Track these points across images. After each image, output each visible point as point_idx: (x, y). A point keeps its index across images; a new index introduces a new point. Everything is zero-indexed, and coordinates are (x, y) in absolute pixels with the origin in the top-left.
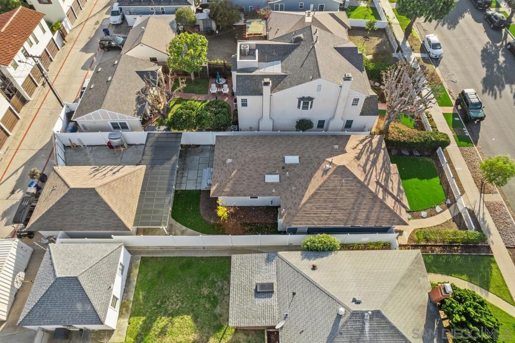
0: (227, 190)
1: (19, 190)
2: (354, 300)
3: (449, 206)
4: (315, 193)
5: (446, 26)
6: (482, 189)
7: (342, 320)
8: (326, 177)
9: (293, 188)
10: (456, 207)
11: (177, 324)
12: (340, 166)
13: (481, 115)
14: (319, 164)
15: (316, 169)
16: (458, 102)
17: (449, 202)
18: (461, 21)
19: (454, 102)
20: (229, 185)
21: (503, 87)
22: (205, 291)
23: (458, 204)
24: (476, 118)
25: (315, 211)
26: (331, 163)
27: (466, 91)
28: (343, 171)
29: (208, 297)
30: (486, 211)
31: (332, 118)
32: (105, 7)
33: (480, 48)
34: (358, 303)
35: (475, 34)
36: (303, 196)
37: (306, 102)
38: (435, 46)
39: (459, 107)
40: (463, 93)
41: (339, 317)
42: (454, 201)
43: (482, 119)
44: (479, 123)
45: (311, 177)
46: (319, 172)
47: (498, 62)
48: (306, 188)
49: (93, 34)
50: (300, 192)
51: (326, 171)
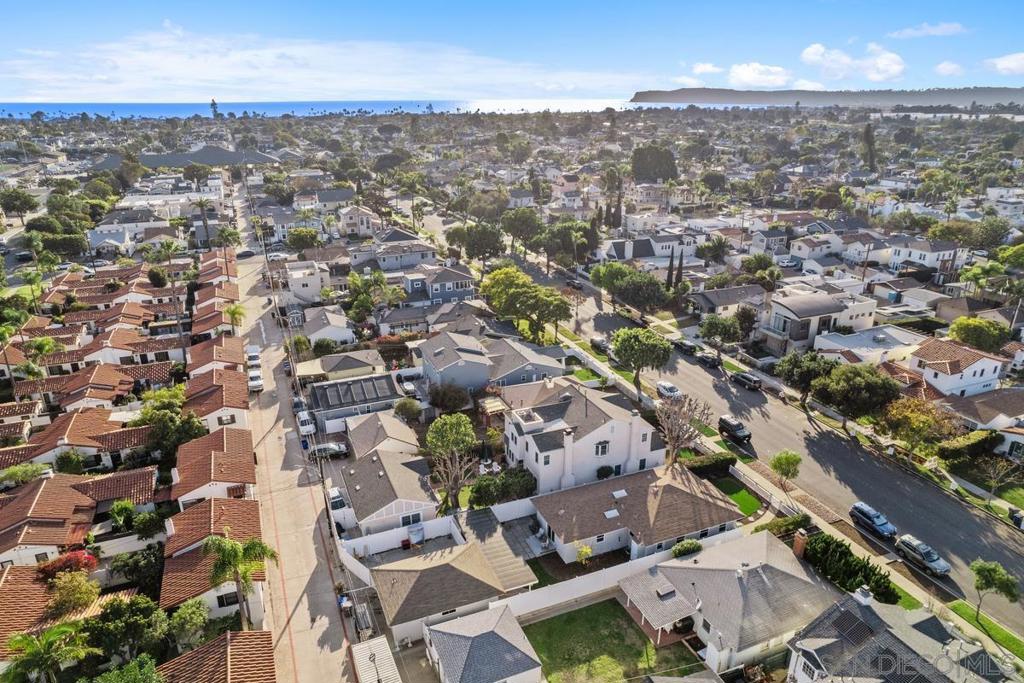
0: (576, 535)
1: (319, 617)
2: (743, 565)
3: (767, 508)
4: (658, 513)
5: (668, 373)
6: (784, 488)
7: (745, 581)
8: (659, 498)
9: (636, 517)
10: (773, 507)
11: (598, 666)
12: (665, 487)
13: (747, 433)
14: (646, 491)
15: (646, 496)
16: (722, 430)
17: (765, 505)
18: (679, 366)
19: (717, 432)
20: (575, 530)
21: (749, 412)
22: (606, 632)
23: (774, 504)
24: (745, 437)
25: (666, 526)
26: (656, 486)
27: (723, 417)
28: (669, 489)
29: (611, 635)
30: (798, 504)
31: (627, 461)
32: (277, 422)
33: (711, 386)
34: (747, 565)
35: (698, 374)
36: (648, 518)
37: (603, 447)
38: (671, 390)
39: (725, 434)
40: (721, 419)
41: (740, 579)
42: (769, 504)
43: (749, 436)
44: (748, 441)
45: (645, 502)
46: (650, 498)
47: (732, 393)
48: (648, 512)
49: (285, 451)
50: (643, 516)
51: (656, 494)
